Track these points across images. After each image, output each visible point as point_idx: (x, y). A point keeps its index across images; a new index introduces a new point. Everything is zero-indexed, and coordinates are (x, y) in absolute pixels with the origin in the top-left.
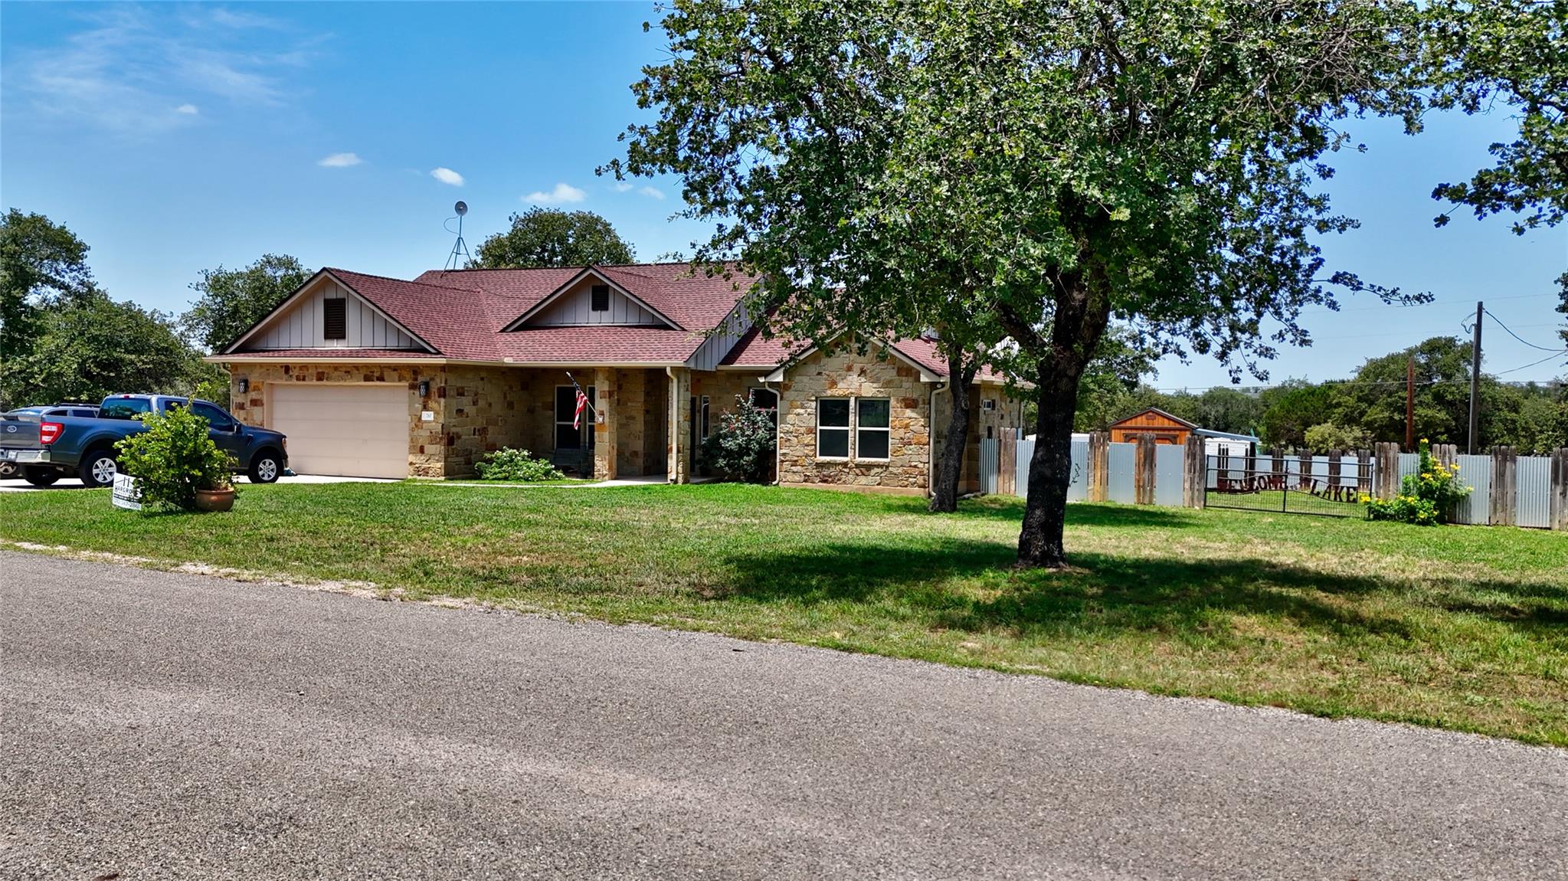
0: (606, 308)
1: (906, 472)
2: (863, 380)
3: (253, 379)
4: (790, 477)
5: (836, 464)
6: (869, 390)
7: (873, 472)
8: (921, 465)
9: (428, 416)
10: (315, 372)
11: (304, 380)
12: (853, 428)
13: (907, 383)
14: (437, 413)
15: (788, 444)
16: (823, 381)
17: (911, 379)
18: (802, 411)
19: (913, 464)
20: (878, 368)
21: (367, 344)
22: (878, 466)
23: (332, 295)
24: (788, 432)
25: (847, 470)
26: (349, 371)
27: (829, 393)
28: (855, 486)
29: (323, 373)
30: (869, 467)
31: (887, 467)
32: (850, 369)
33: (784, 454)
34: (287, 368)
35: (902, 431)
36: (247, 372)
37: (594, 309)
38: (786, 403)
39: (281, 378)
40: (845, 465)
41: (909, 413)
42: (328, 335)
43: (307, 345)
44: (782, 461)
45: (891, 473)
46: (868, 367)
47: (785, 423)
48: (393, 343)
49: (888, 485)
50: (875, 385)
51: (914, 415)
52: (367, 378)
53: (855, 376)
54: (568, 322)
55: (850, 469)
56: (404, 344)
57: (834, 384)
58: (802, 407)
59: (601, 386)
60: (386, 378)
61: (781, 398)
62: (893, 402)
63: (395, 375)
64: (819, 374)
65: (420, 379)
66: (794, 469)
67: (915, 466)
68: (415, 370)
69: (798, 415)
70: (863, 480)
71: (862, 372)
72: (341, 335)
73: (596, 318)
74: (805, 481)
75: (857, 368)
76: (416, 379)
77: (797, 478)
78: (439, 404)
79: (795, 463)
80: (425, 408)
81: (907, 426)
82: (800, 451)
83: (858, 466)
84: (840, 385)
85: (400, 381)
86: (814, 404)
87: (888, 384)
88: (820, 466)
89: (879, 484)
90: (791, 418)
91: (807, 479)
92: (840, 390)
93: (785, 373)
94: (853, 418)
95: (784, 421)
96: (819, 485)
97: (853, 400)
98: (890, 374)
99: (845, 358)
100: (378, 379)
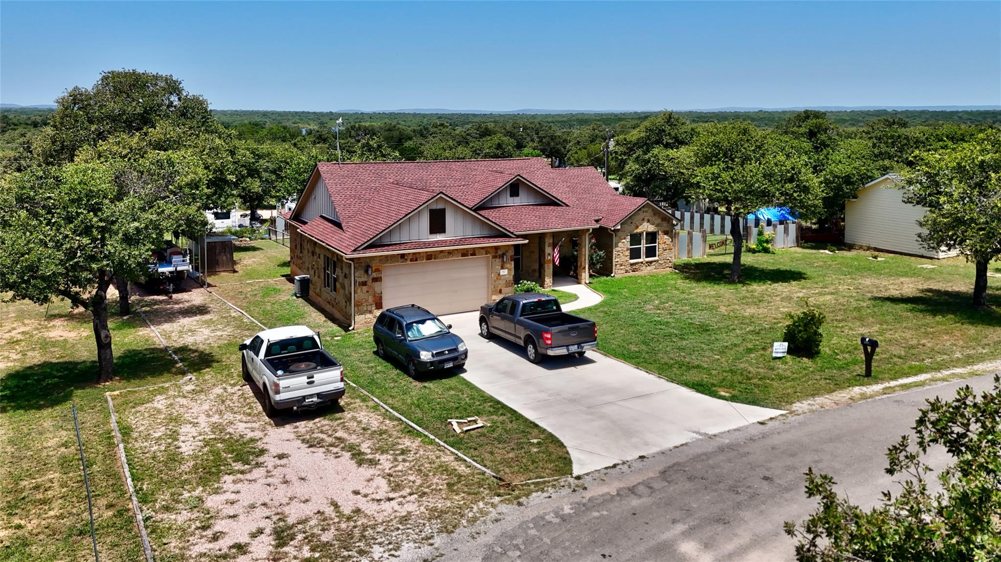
0: (517, 195)
1: (664, 262)
2: (649, 224)
3: (375, 265)
4: (619, 272)
5: (637, 263)
6: (651, 228)
7: (653, 264)
8: (670, 259)
9: (504, 272)
11: (416, 260)
12: (643, 246)
13: (665, 224)
14: (509, 270)
15: (618, 256)
16: (633, 226)
18: (624, 241)
19: (667, 258)
20: (653, 219)
21: (460, 236)
22: (655, 261)
23: (434, 207)
24: (618, 251)
25: (642, 265)
26: (450, 253)
27: (635, 231)
28: (646, 271)
29: (431, 255)
30: (651, 262)
32: (643, 220)
33: (616, 262)
34: (403, 256)
35: (663, 245)
37: (511, 196)
38: (618, 238)
40: (642, 263)
41: (666, 237)
42: (432, 231)
44: (615, 265)
45: (658, 263)
46: (650, 218)
48: (478, 233)
49: (657, 269)
50: (653, 226)
51: (668, 237)
52: (464, 255)
53: (646, 223)
54: (496, 204)
55: (644, 264)
56: (486, 233)
57: (637, 227)
58: (625, 239)
59: (549, 240)
60: (476, 255)
61: (617, 236)
62: (660, 233)
63: (483, 251)
64: (633, 223)
65: (500, 252)
66: (620, 267)
68: (496, 247)
69: (622, 242)
70: (649, 268)
71: (648, 221)
72: (443, 231)
73: (512, 201)
75: (646, 218)
76: (496, 254)
77: (623, 272)
78: (511, 264)
79: (621, 265)
80: (502, 268)
81: (664, 242)
82: (622, 259)
83: (647, 262)
84: (640, 227)
85: (486, 255)
86: (629, 237)
87: (657, 226)
88: (632, 265)
89: (654, 269)
90: (620, 245)
91: (627, 272)
92: (638, 230)
93: (621, 225)
94: (643, 241)
95: (617, 246)
96: (631, 274)
97: (645, 233)
98: (659, 221)
99: (641, 215)
100: (472, 255)
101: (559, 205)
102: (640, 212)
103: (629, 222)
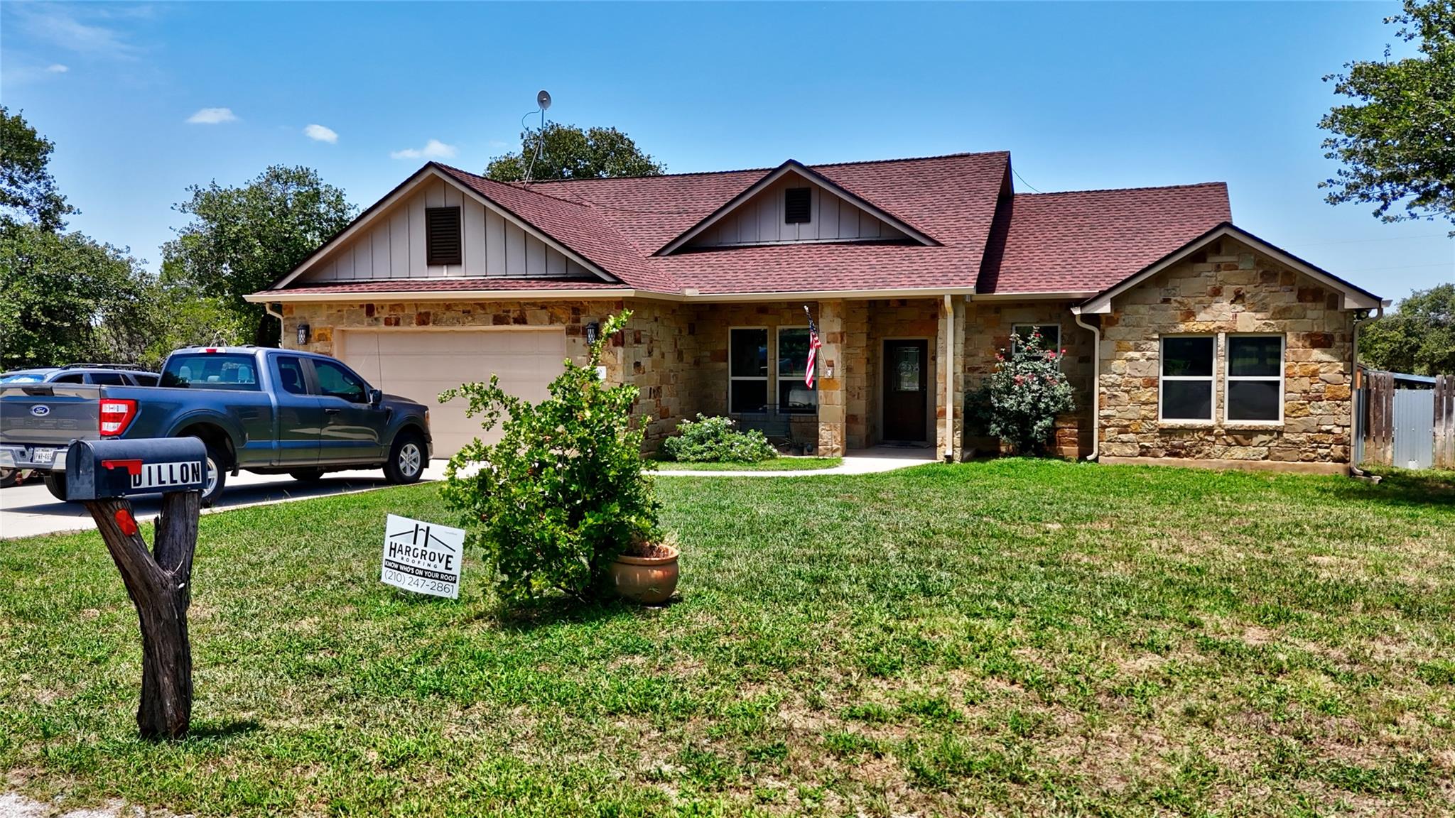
0: (806, 220)
1: (1311, 440)
2: (1239, 308)
3: (317, 324)
4: (1116, 449)
5: (1193, 430)
6: (1250, 322)
7: (1256, 440)
8: (1337, 430)
10: (413, 312)
11: (397, 323)
12: (1220, 376)
13: (1321, 311)
14: (612, 368)
15: (1113, 402)
16: (1172, 310)
17: (1321, 305)
18: (1137, 355)
19: (1324, 428)
20: (1263, 292)
21: (496, 270)
22: (1266, 431)
23: (438, 202)
24: (1113, 385)
25: (1211, 438)
26: (470, 310)
27: (1182, 328)
28: (1225, 461)
29: (428, 314)
30: (1249, 434)
31: (1280, 433)
32: (1217, 292)
33: (1107, 417)
34: (370, 308)
35: (1306, 381)
36: (306, 315)
37: (789, 220)
38: (1109, 345)
39: (361, 323)
40: (1209, 431)
41: (1317, 354)
42: (433, 261)
43: (399, 273)
44: (1104, 427)
45: (1286, 441)
46: (1248, 289)
47: (1109, 371)
48: (537, 269)
49: (1280, 458)
50: (1259, 316)
51: (1326, 357)
52: (498, 320)
53: (1226, 304)
54: (749, 240)
55: (1218, 436)
56: (555, 270)
57: (1190, 315)
58: (1137, 348)
59: (830, 324)
60: (528, 318)
61: (1102, 338)
62: (1290, 339)
63: (544, 315)
64: (1166, 301)
65: (585, 320)
66: (1123, 437)
67: (1329, 432)
68: (576, 307)
69: (1131, 360)
70: (1239, 452)
71: (1238, 297)
72: (454, 260)
73: (790, 234)
74: (1142, 454)
75: (1229, 290)
76: (578, 321)
77: (1128, 450)
78: (616, 355)
79: (1124, 429)
81: (1314, 374)
82: (1134, 412)
83: (1230, 432)
84: (1202, 316)
85: (551, 322)
86: (1156, 345)
87: (1281, 313)
88: (1164, 432)
89: (1265, 458)
90: (1118, 365)
91: (1145, 451)
92: (1200, 324)
93: (1115, 302)
94: (1220, 364)
95: (1105, 369)
96: (1165, 461)
97: (1222, 337)
98: (1287, 298)
99: (1206, 276)
100: (517, 321)
101: (910, 242)
102: (1200, 267)
103: (1157, 295)
